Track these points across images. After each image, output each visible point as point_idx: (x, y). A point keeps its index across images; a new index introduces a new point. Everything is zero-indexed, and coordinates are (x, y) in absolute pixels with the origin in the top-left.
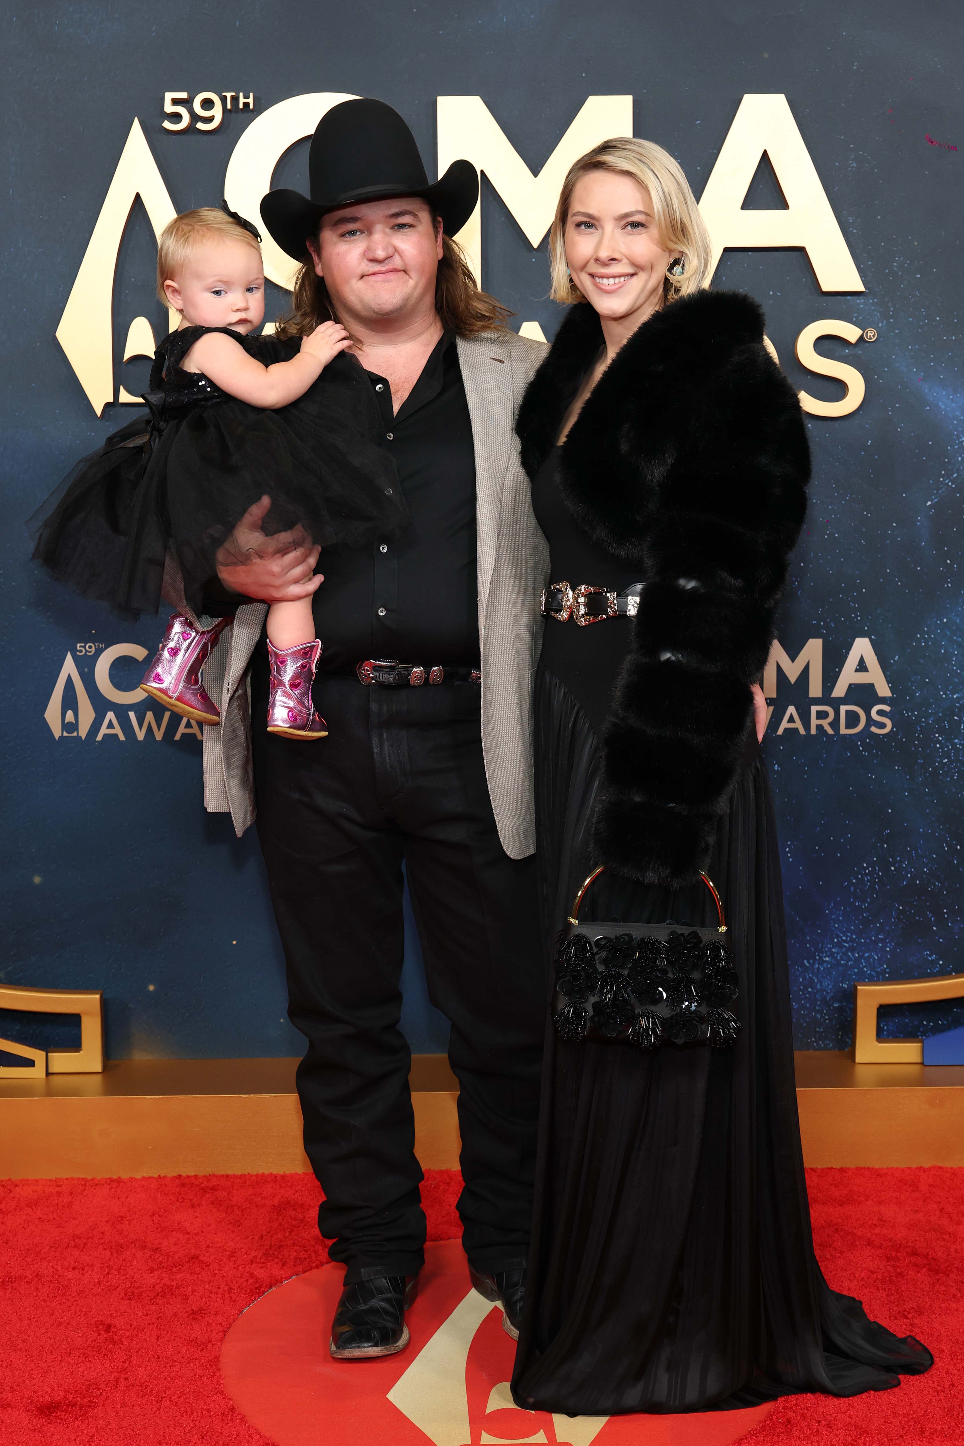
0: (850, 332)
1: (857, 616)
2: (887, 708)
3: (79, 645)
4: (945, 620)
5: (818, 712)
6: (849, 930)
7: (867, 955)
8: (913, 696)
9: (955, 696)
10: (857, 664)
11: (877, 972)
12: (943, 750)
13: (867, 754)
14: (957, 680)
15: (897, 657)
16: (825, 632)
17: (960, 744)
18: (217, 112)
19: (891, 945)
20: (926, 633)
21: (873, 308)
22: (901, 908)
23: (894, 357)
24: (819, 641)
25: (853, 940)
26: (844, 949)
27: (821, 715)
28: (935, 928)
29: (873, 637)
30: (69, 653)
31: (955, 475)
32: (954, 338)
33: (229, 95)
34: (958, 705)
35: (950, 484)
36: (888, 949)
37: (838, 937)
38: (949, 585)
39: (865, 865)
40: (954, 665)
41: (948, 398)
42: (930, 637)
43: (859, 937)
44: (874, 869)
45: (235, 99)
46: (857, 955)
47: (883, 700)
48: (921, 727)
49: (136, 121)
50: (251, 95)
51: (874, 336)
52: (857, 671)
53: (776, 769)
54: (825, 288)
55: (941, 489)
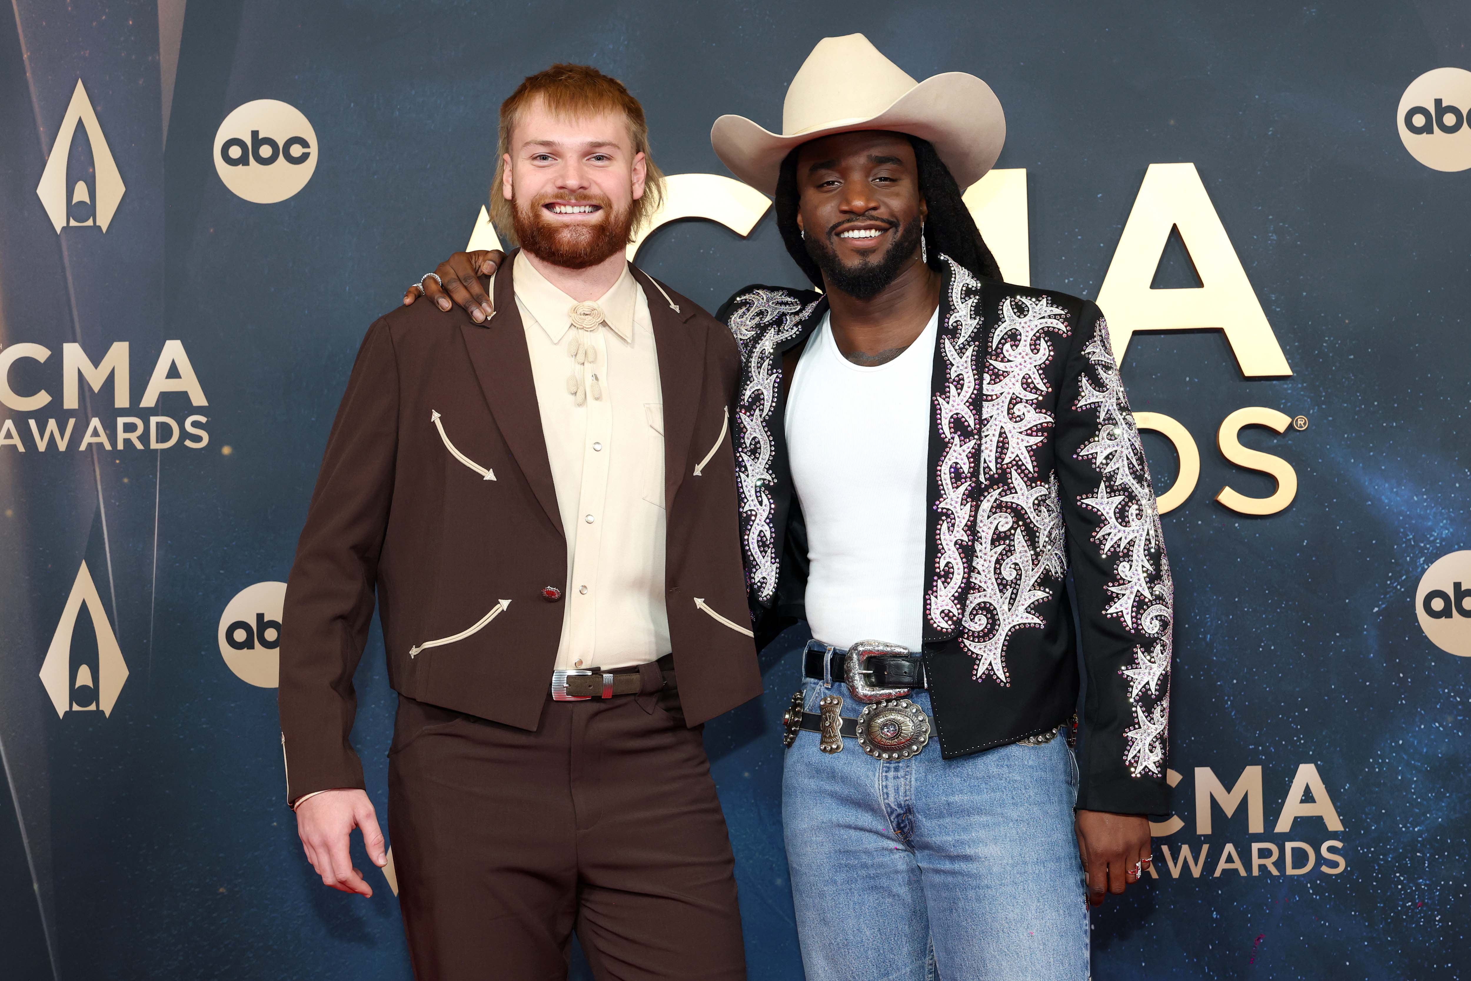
0: (1278, 421)
1: (1299, 739)
2: (1339, 844)
4: (1401, 742)
5: (1260, 850)
8: (1367, 829)
9: (1416, 829)
10: (1302, 793)
12: (1406, 891)
13: (1318, 897)
14: (1417, 811)
15: (1348, 785)
16: (1264, 757)
17: (1425, 885)
20: (1380, 756)
21: (1302, 393)
23: (1328, 447)
24: (1259, 768)
27: (1264, 854)
29: (1319, 763)
31: (1404, 577)
32: (1394, 424)
34: (1420, 839)
35: (1399, 587)
38: (1404, 702)
40: (1414, 794)
41: (1392, 491)
42: (1384, 761)
47: (1334, 835)
48: (1379, 865)
51: (1305, 424)
52: (1302, 801)
53: (1215, 916)
54: (1247, 373)
55: (1388, 593)
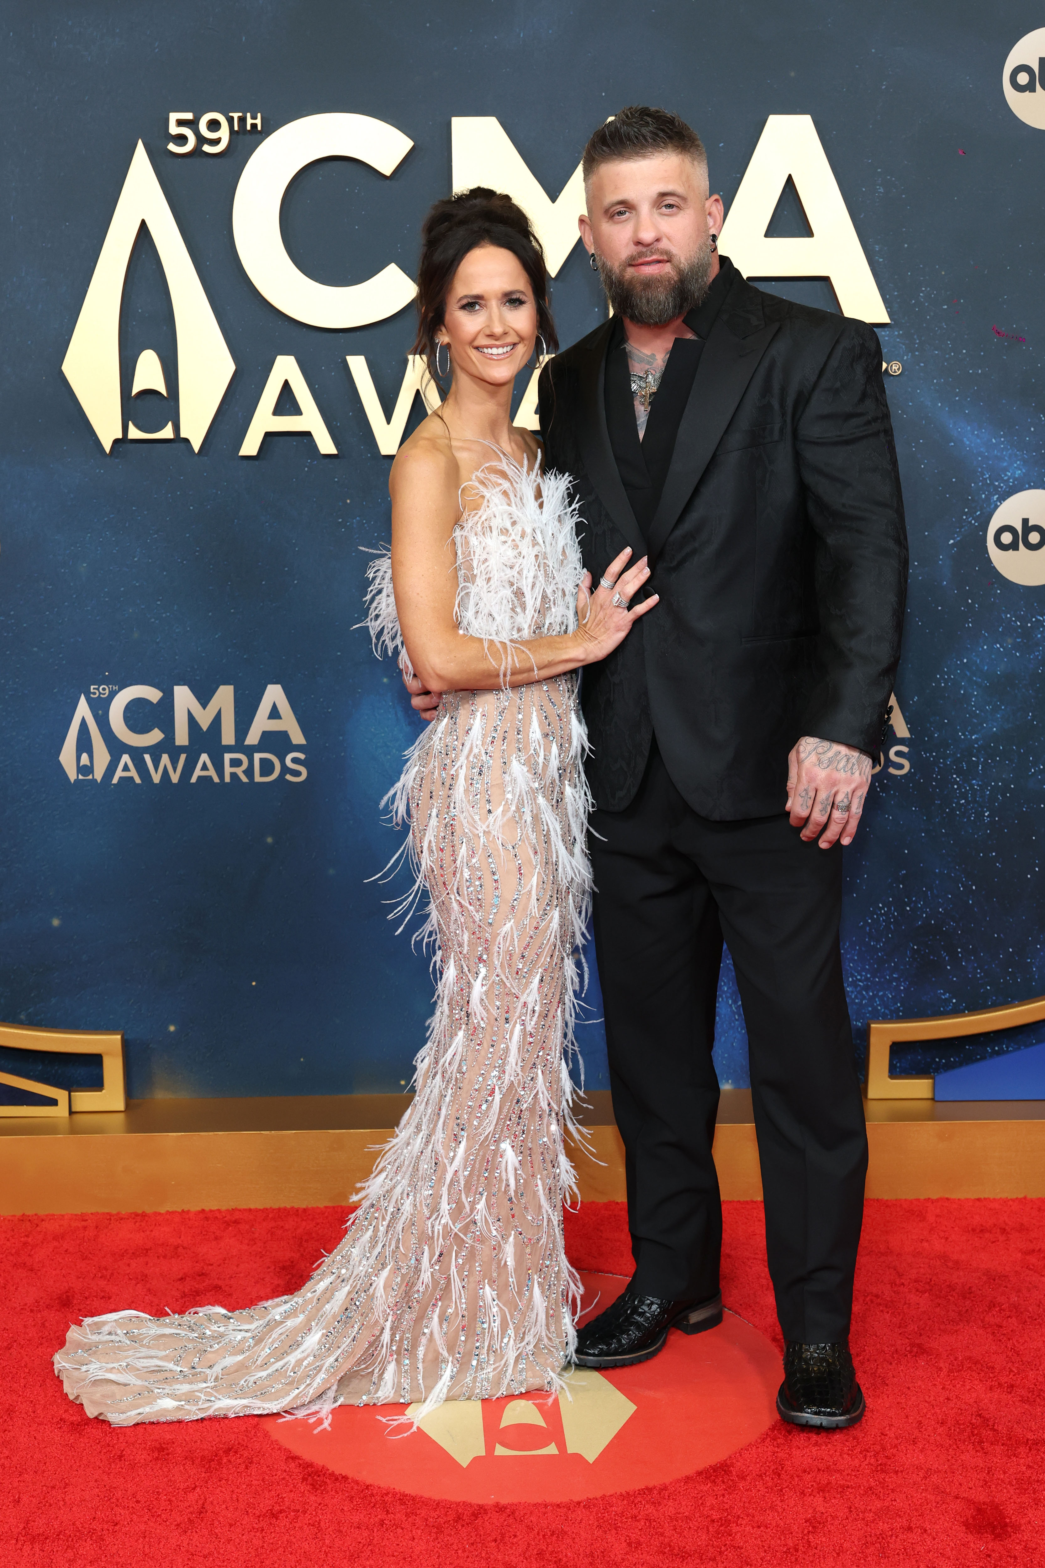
3: (92, 687)
6: (864, 969)
7: (881, 993)
11: (891, 1011)
18: (224, 134)
19: (905, 984)
22: (915, 947)
25: (867, 979)
26: (859, 988)
28: (949, 967)
30: (83, 695)
33: (236, 115)
36: (902, 988)
37: (852, 976)
39: (881, 905)
43: (874, 976)
44: (889, 909)
45: (242, 120)
46: (871, 994)
49: (140, 143)
50: (259, 115)
